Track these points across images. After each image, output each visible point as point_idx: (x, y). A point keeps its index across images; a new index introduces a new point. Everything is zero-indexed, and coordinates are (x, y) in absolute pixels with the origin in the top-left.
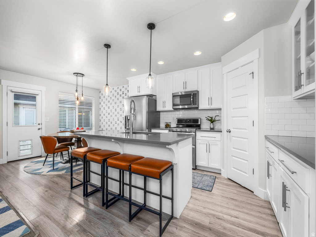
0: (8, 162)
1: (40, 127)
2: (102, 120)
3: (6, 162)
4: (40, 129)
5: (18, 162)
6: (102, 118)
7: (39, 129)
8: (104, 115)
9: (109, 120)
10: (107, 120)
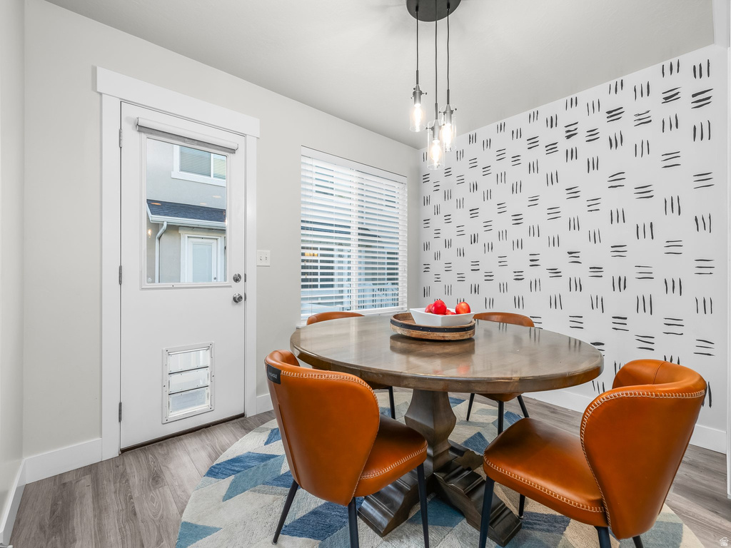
0: (123, 451)
1: (238, 289)
2: (437, 267)
3: (114, 453)
4: (240, 298)
5: (160, 451)
6: (437, 256)
7: (237, 300)
8: (448, 244)
9: (476, 263)
10: (463, 265)
